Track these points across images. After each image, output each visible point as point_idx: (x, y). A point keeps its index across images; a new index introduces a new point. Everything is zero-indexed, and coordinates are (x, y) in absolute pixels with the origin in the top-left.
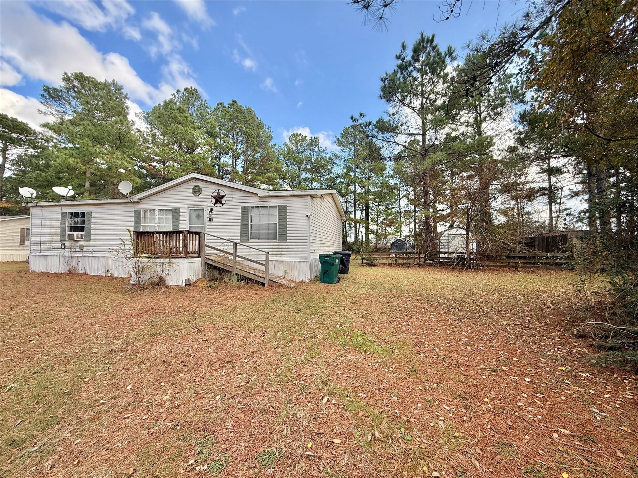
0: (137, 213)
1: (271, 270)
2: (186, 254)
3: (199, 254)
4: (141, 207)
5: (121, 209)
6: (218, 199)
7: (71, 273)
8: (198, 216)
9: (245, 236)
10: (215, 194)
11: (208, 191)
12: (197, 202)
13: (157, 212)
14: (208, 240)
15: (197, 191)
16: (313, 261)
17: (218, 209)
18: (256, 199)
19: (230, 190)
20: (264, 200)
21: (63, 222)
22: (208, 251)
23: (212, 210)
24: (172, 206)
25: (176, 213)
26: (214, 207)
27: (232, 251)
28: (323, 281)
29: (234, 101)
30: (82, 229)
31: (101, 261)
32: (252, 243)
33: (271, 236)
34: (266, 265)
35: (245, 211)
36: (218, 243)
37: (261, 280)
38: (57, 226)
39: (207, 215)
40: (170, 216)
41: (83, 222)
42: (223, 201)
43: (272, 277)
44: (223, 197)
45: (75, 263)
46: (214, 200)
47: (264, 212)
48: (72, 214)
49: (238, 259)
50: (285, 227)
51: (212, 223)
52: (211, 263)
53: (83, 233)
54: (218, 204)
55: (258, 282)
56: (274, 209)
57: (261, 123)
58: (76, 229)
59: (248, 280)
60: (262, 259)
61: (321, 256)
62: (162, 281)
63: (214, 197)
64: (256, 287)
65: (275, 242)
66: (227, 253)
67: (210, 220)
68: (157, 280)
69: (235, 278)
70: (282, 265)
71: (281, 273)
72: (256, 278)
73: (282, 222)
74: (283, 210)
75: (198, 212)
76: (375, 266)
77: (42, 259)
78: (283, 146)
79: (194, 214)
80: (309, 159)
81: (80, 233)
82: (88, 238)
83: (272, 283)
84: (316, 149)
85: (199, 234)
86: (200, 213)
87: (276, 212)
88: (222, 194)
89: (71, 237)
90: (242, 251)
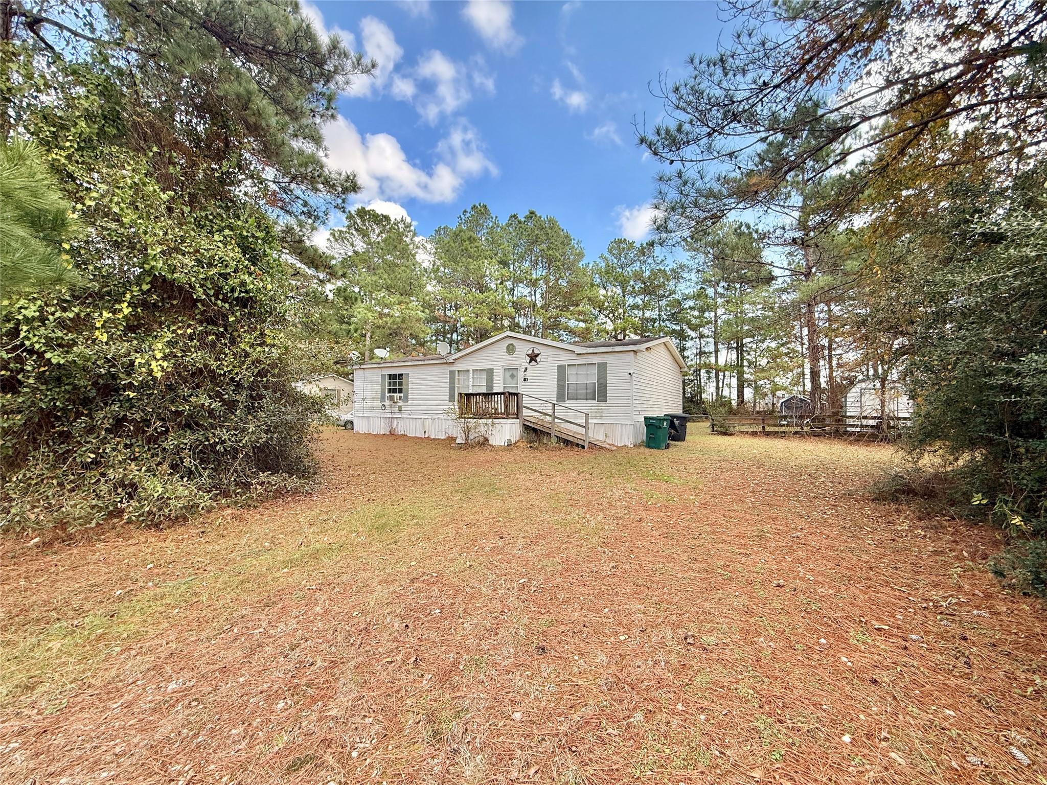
0: (452, 373)
1: (590, 434)
2: (507, 415)
3: (517, 415)
4: (455, 368)
5: (436, 370)
6: (533, 358)
7: (392, 434)
8: (512, 376)
9: (561, 397)
10: (530, 352)
11: (522, 350)
12: (509, 361)
13: (471, 372)
14: (526, 401)
15: (511, 349)
16: (638, 425)
17: (533, 369)
18: (573, 357)
19: (545, 347)
20: (581, 357)
21: (383, 385)
22: (525, 412)
23: (526, 369)
24: (487, 366)
25: (490, 372)
26: (528, 366)
27: (550, 412)
28: (649, 446)
29: (532, 213)
30: (400, 391)
31: (419, 422)
32: (569, 404)
33: (589, 397)
34: (586, 427)
35: (561, 369)
36: (537, 405)
37: (581, 442)
38: (378, 387)
39: (521, 375)
40: (485, 376)
41: (401, 384)
42: (538, 359)
43: (592, 440)
44: (538, 355)
45: (394, 425)
46: (528, 359)
47: (582, 371)
48: (390, 375)
49: (556, 420)
50: (605, 386)
51: (527, 383)
52: (529, 424)
53: (401, 395)
54: (533, 363)
55: (577, 445)
56: (593, 366)
57: (567, 237)
58: (395, 391)
59: (567, 442)
60: (582, 421)
61: (645, 418)
62: (486, 440)
63: (528, 355)
64: (576, 449)
65: (595, 403)
66: (546, 414)
67: (525, 380)
68: (482, 439)
69: (554, 440)
70: (602, 429)
71: (601, 437)
72: (576, 441)
73: (601, 381)
74: (603, 367)
75: (511, 372)
76: (731, 435)
77: (365, 420)
78: (598, 261)
79: (508, 374)
80: (638, 276)
81: (399, 395)
82: (406, 400)
83: (593, 446)
84: (650, 261)
85: (517, 394)
86: (515, 372)
87: (595, 370)
88: (536, 352)
89: (391, 398)
90: (560, 412)
